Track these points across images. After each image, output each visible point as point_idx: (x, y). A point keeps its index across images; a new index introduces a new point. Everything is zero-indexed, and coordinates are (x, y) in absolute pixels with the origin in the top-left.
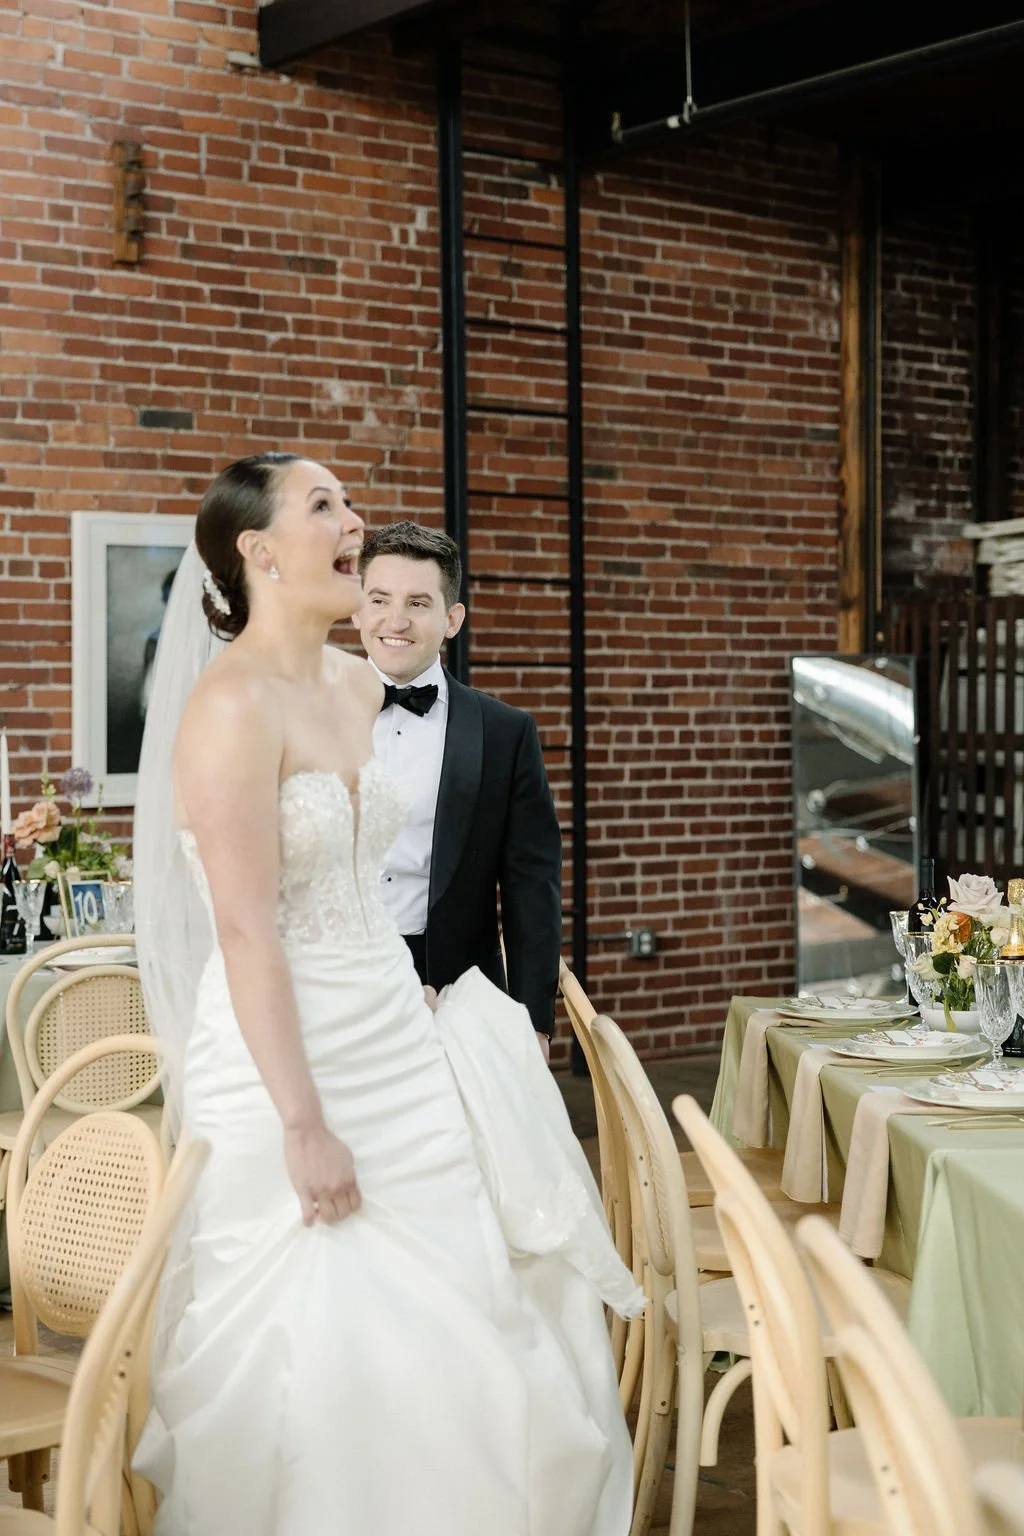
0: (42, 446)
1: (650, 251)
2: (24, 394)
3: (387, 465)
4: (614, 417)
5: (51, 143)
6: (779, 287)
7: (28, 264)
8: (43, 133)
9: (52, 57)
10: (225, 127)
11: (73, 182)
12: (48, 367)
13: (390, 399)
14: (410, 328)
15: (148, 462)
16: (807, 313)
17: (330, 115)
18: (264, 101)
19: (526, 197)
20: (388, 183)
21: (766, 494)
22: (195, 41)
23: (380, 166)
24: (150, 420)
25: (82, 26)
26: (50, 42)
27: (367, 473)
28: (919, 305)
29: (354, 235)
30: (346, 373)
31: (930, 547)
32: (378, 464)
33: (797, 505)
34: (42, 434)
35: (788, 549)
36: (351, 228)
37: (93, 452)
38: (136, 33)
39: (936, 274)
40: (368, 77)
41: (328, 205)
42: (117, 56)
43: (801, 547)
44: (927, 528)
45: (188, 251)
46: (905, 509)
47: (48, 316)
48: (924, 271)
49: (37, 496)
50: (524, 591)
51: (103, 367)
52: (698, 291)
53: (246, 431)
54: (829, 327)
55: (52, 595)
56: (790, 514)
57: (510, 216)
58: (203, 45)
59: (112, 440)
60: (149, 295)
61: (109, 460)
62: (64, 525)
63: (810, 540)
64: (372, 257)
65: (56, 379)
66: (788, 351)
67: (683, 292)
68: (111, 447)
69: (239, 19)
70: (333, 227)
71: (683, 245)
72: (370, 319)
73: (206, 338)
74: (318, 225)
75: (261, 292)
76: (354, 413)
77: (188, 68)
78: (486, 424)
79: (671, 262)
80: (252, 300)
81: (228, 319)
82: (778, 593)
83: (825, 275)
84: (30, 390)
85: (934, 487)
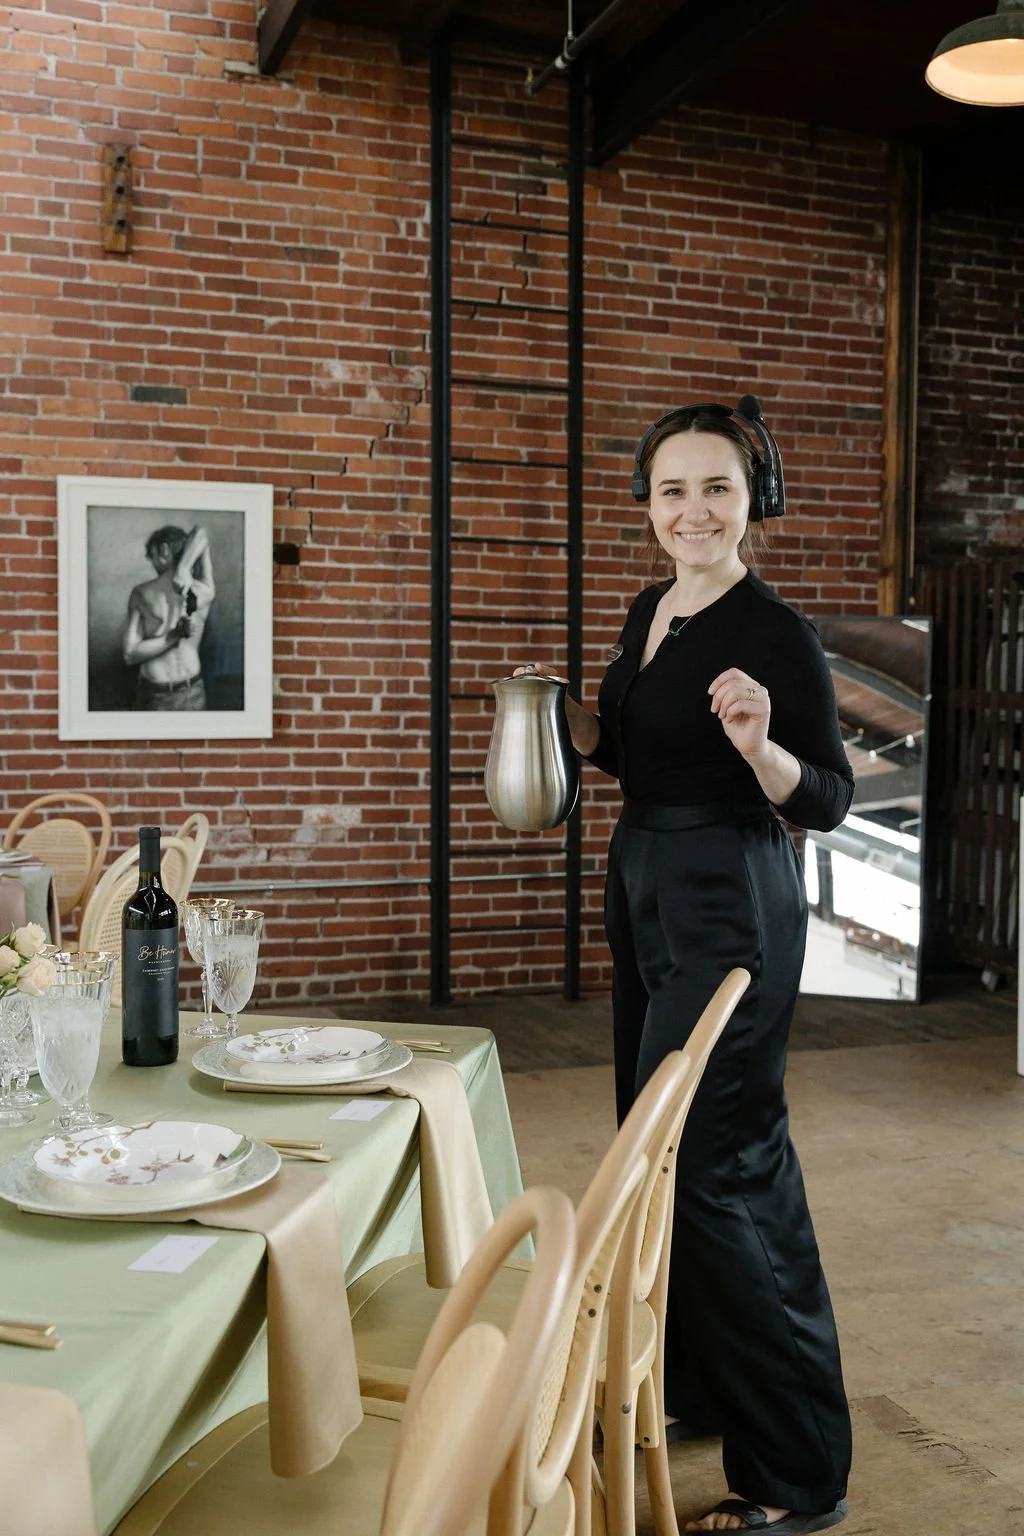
0: (31, 418)
1: (679, 242)
2: (13, 371)
3: (391, 438)
4: (634, 396)
5: (42, 146)
6: (818, 276)
7: (16, 254)
8: (34, 137)
9: (45, 68)
10: (220, 130)
11: (64, 181)
12: (36, 347)
13: (396, 377)
14: (416, 312)
15: (140, 433)
16: (851, 299)
17: (334, 118)
18: (262, 106)
19: (544, 193)
20: (396, 180)
21: (802, 469)
22: (193, 53)
23: (387, 165)
24: (141, 395)
25: (74, 40)
26: (42, 54)
27: (369, 445)
28: (976, 293)
29: (357, 228)
30: (346, 354)
31: (984, 521)
32: (380, 438)
33: (839, 479)
34: (31, 407)
35: (826, 520)
36: (354, 222)
37: (84, 423)
38: (133, 46)
39: (997, 263)
40: (374, 83)
41: (332, 201)
42: (111, 66)
43: (840, 518)
44: (982, 503)
45: (181, 242)
46: (956, 484)
47: (38, 302)
48: (982, 261)
49: (24, 463)
50: (536, 555)
51: (93, 347)
52: (728, 279)
53: (242, 407)
54: (875, 312)
55: (40, 550)
56: (828, 488)
57: (525, 210)
58: (200, 56)
59: (102, 413)
60: (144, 282)
61: (100, 431)
62: (51, 488)
63: (846, 512)
64: (376, 247)
65: (46, 358)
66: (829, 335)
67: (713, 280)
68: (102, 420)
69: (237, 32)
70: (336, 221)
71: (714, 236)
72: (374, 304)
73: (200, 322)
74: (318, 219)
75: (259, 280)
76: (357, 391)
77: (183, 77)
78: (497, 402)
79: (700, 253)
80: (251, 287)
81: (225, 304)
82: (814, 560)
83: (871, 264)
84: (19, 366)
85: (990, 464)
